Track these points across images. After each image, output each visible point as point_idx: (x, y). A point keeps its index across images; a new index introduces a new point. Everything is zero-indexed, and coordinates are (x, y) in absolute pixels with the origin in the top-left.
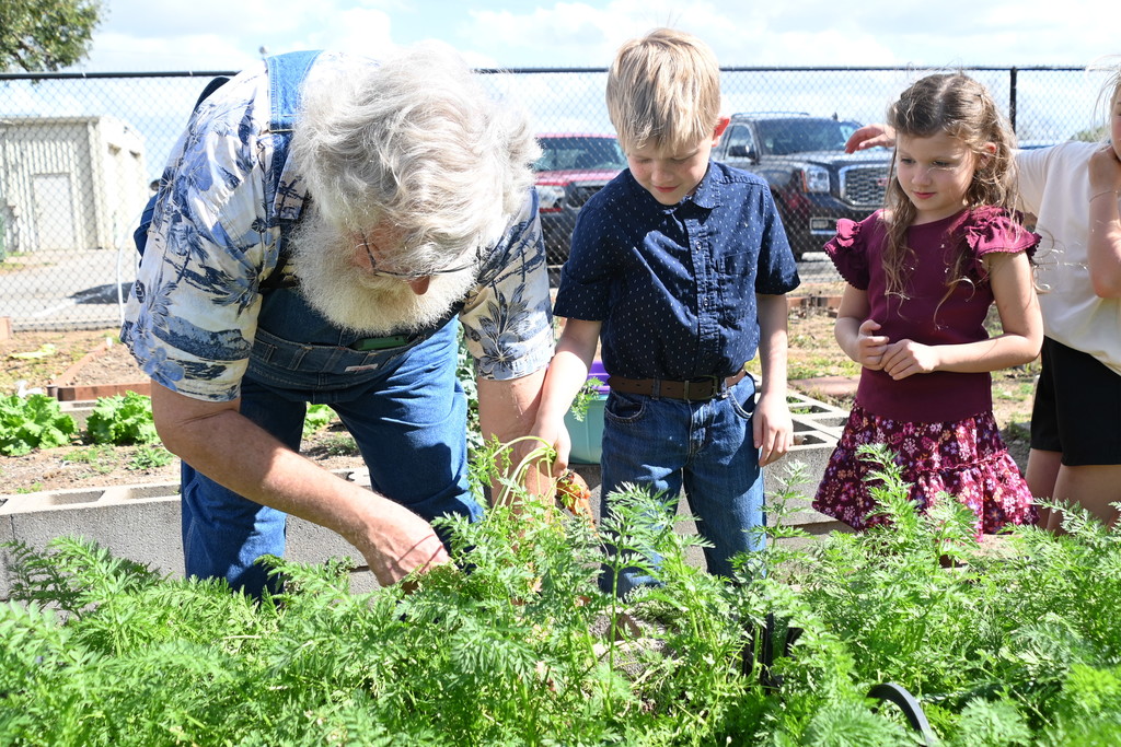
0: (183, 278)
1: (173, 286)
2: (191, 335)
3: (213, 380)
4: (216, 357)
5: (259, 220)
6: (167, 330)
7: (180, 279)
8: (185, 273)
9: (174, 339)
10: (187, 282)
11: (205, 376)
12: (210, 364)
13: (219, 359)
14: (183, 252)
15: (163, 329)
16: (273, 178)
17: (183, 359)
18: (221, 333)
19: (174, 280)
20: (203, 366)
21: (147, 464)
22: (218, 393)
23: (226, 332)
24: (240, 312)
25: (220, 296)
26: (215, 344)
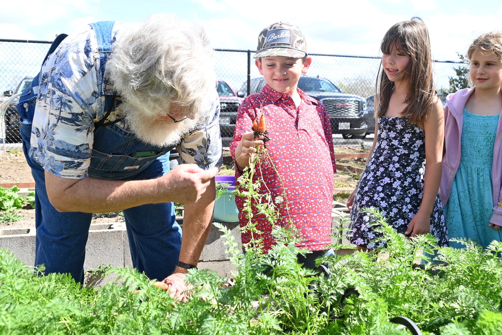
0: (60, 121)
1: (55, 125)
2: (66, 148)
3: (78, 168)
4: (79, 158)
5: (95, 92)
6: (54, 147)
7: (58, 121)
8: (60, 118)
9: (58, 151)
10: (62, 122)
11: (74, 167)
12: (76, 161)
13: (80, 158)
14: (58, 108)
15: (52, 147)
16: (101, 73)
17: (63, 160)
18: (81, 145)
19: (55, 123)
20: (73, 162)
21: (8, 220)
22: (81, 174)
23: (83, 145)
24: (88, 134)
25: (79, 127)
26: (78, 152)
